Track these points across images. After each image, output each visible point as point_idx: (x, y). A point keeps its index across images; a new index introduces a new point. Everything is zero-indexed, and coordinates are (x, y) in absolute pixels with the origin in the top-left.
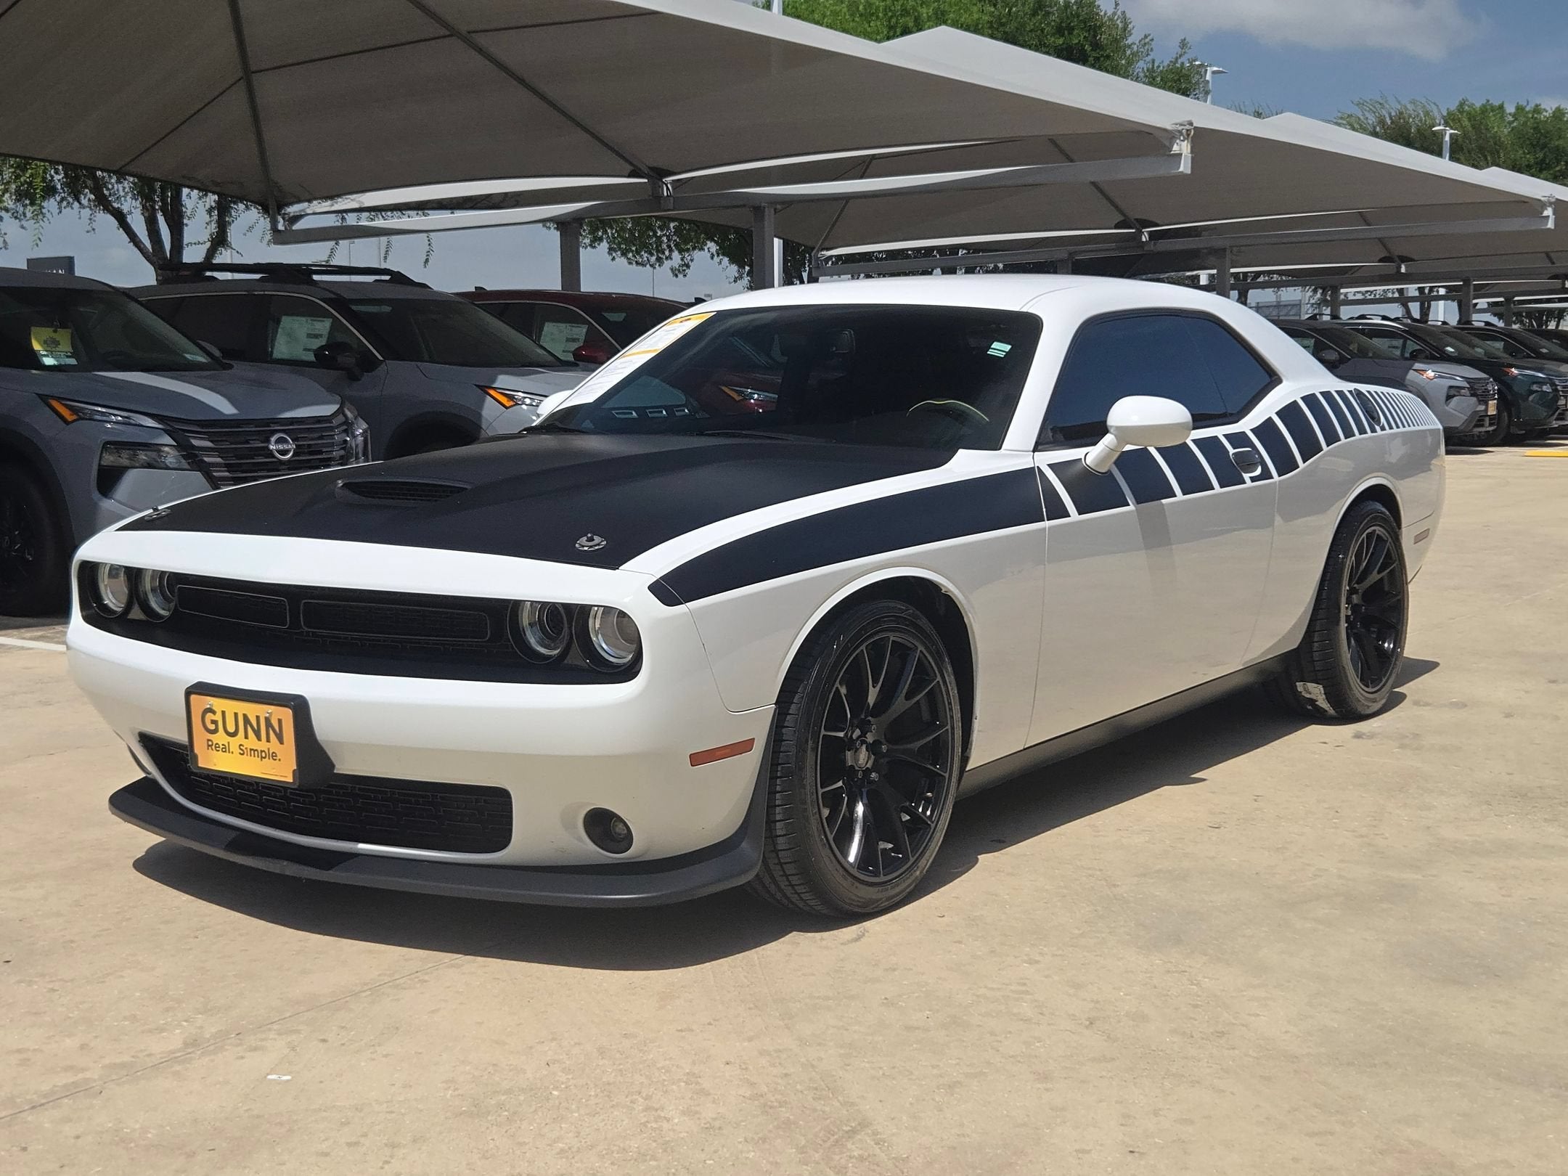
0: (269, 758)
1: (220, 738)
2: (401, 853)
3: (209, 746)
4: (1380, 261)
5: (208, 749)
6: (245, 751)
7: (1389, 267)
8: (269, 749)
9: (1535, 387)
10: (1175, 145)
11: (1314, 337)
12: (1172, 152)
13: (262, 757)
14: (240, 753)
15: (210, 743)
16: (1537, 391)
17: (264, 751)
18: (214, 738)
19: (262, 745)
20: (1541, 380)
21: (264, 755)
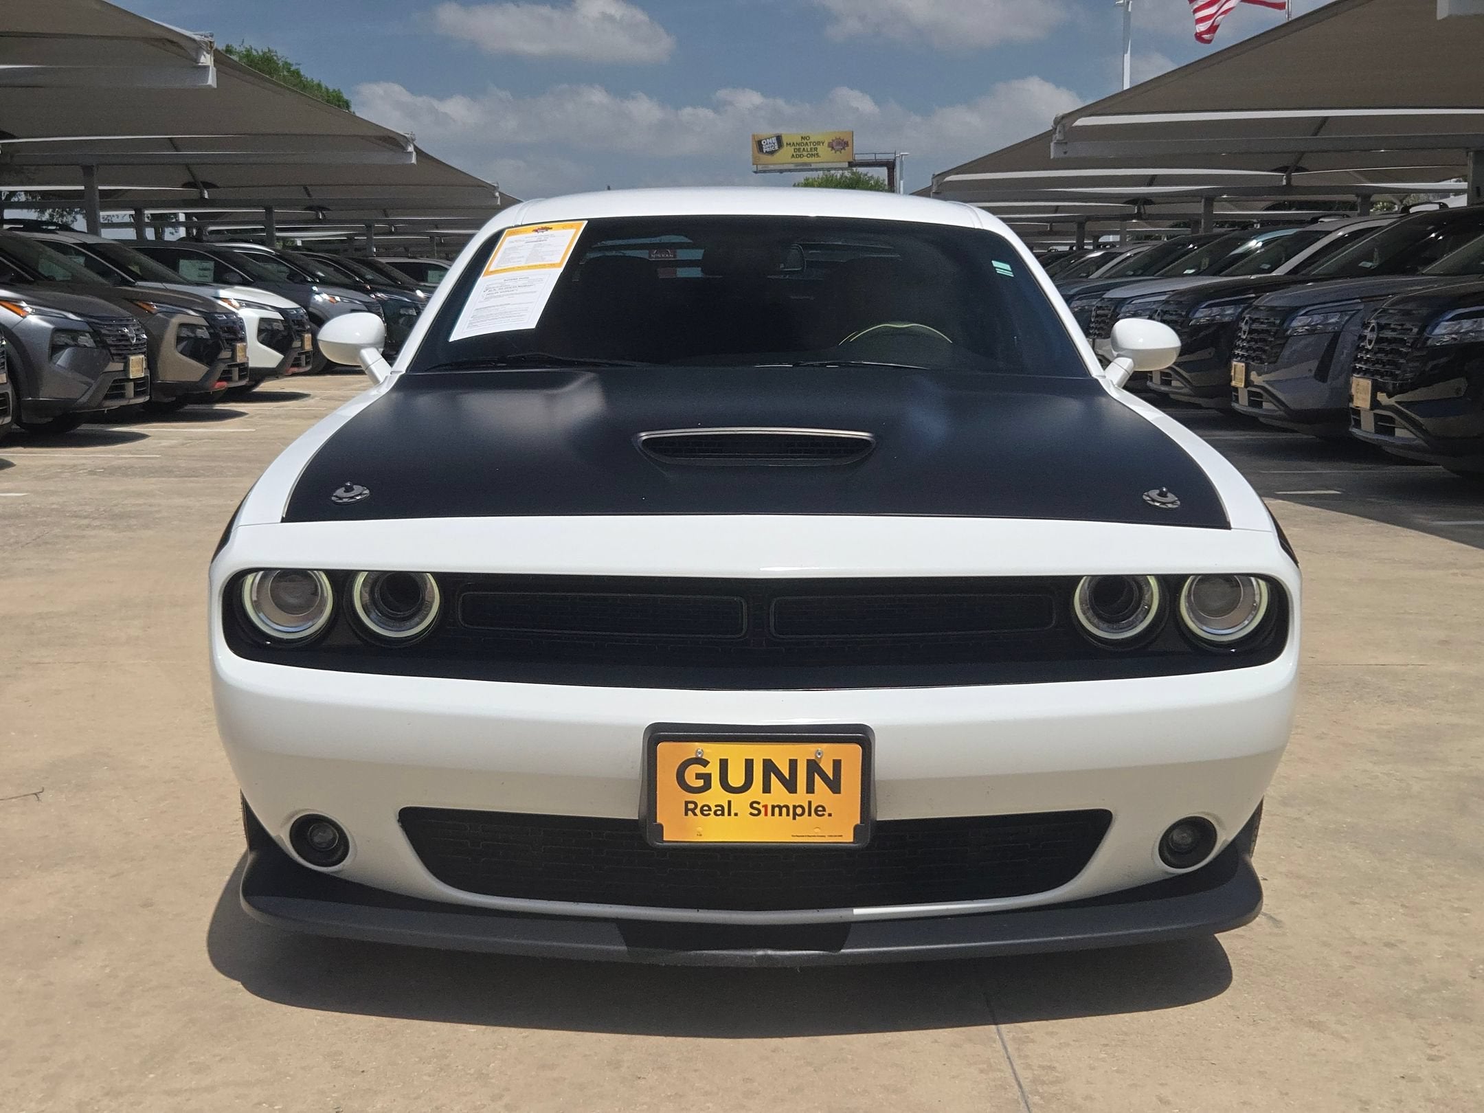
0: (810, 814)
1: (716, 796)
2: (909, 912)
3: (687, 810)
4: (184, 186)
5: (686, 814)
6: (763, 810)
7: (193, 193)
8: (810, 803)
9: (402, 312)
10: (203, 57)
11: (215, 260)
12: (200, 64)
13: (795, 814)
14: (751, 814)
15: (691, 806)
16: (405, 315)
17: (801, 806)
18: (701, 799)
19: (801, 797)
20: (408, 305)
21: (799, 811)
